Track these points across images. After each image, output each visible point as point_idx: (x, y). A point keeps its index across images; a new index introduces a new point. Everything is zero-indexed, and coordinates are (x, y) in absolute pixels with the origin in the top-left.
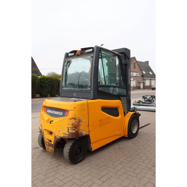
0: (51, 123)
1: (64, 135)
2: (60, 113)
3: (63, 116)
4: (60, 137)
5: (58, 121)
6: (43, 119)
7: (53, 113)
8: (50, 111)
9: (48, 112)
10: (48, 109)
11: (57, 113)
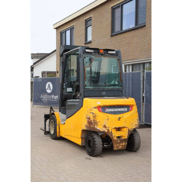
0: (119, 120)
1: (136, 126)
2: (125, 109)
3: (128, 111)
4: (133, 129)
5: (130, 116)
6: (108, 119)
7: (116, 111)
8: (111, 110)
9: (108, 111)
10: (106, 108)
11: (122, 110)
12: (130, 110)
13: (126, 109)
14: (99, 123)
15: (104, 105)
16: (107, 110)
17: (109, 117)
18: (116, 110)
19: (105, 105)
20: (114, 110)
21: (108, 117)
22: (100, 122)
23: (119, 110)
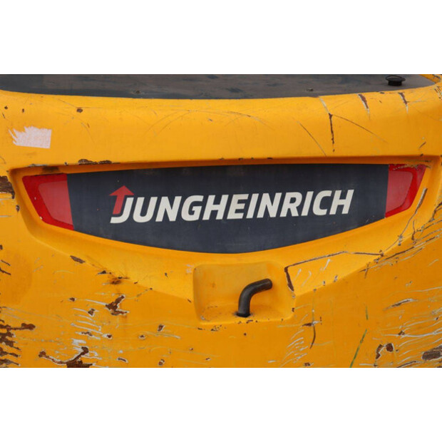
2: (326, 203)
6: (112, 306)
7: (232, 215)
8: (168, 209)
9: (138, 218)
10: (124, 190)
11: (291, 204)
12: (391, 201)
13: (347, 203)
14: (16, 336)
15: (85, 163)
16: (133, 210)
17: (122, 287)
18: (227, 207)
19: (96, 157)
20: (210, 206)
21: (117, 281)
22: (31, 327)
23: (268, 205)
